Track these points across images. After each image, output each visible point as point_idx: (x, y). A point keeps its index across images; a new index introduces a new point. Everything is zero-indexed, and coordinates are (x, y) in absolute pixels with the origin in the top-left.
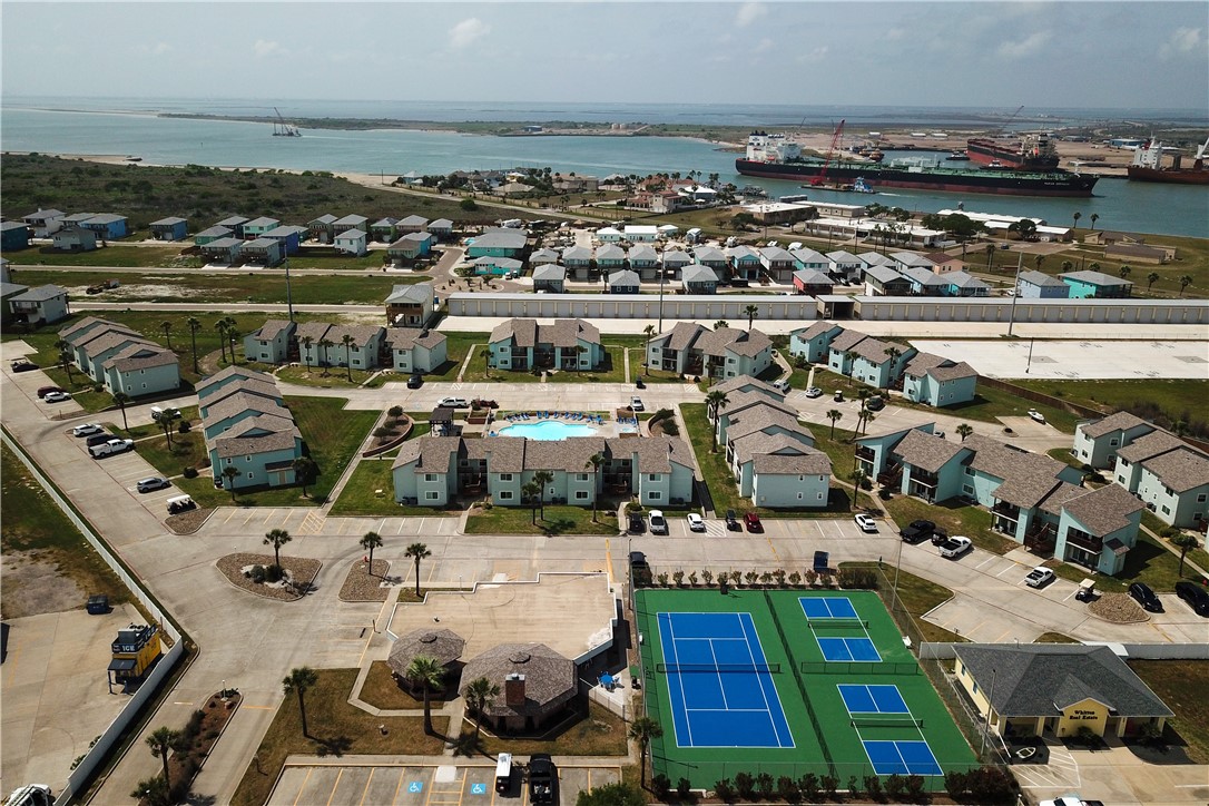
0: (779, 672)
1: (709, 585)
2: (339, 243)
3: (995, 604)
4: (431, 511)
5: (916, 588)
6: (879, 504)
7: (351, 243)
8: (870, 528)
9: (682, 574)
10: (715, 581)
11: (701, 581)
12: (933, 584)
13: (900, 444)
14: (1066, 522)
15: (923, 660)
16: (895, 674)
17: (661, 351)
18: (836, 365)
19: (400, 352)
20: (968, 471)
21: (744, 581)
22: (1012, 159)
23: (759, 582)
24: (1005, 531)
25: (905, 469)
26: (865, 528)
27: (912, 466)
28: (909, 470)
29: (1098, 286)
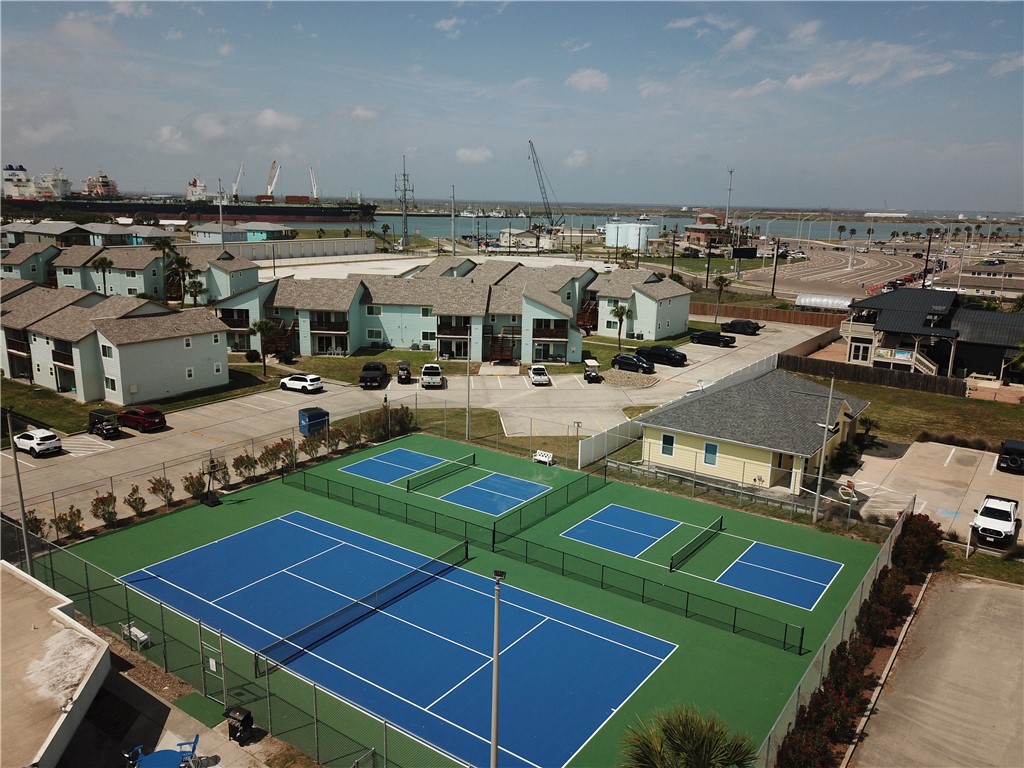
1: (171, 504)
9: (110, 499)
10: (180, 494)
11: (154, 502)
13: (277, 296)
14: (530, 315)
16: (589, 493)
20: (371, 311)
21: (235, 476)
23: (260, 471)
24: (451, 356)
25: (301, 320)
26: (310, 388)
27: (312, 313)
28: (308, 321)
29: (267, 232)
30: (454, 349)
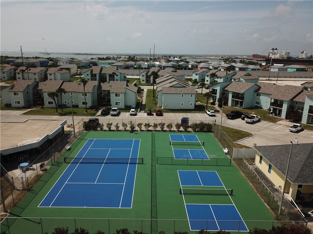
0: (142, 163)
1: (125, 130)
2: (59, 63)
3: (276, 138)
4: (16, 108)
5: (232, 132)
6: (218, 109)
7: (63, 63)
8: (212, 114)
9: (111, 124)
10: (128, 128)
11: (121, 128)
12: (242, 131)
13: (228, 87)
14: (308, 104)
15: (235, 159)
16: (217, 165)
17: (145, 76)
18: (207, 81)
19: (50, 75)
20: (258, 95)
21: (143, 128)
22: (265, 58)
23: (150, 128)
24: (276, 115)
25: (230, 95)
26: (210, 114)
27: (233, 93)
28: (231, 95)
29: (297, 69)
30: (277, 112)
